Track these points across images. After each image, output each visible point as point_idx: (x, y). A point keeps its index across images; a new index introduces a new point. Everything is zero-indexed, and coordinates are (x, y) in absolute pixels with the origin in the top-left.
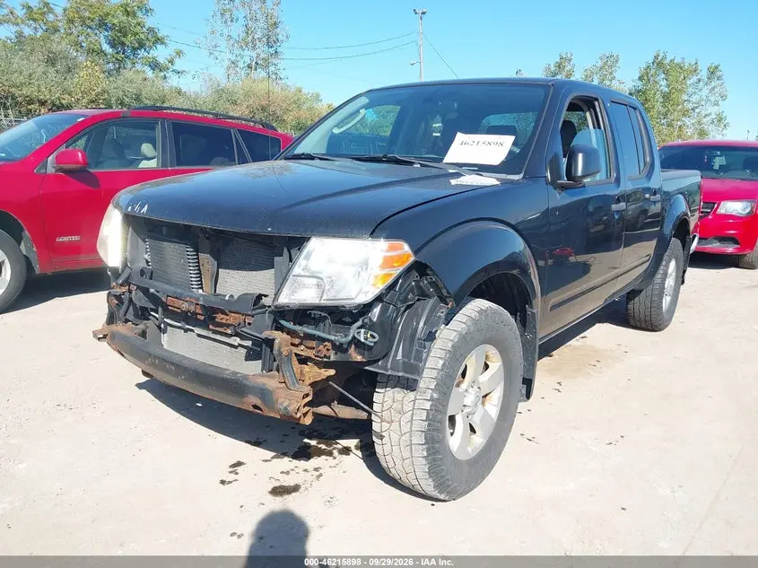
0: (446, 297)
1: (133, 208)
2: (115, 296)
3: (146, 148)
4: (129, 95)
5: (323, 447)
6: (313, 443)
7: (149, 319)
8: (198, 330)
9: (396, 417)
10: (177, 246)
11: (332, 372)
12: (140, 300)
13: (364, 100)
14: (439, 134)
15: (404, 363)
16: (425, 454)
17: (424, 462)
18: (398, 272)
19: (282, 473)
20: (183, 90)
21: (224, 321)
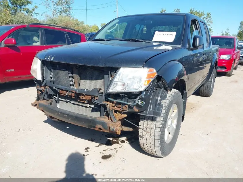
0: (167, 88)
1: (47, 58)
2: (40, 90)
3: (35, 38)
4: (20, 21)
5: (115, 140)
6: (111, 139)
7: (53, 99)
8: (73, 102)
9: (148, 130)
10: (65, 72)
11: (126, 116)
12: (50, 92)
13: (117, 21)
14: (145, 32)
15: (153, 111)
16: (160, 143)
17: (159, 145)
18: (152, 79)
19: (104, 150)
20: (38, 20)
21: (83, 98)
